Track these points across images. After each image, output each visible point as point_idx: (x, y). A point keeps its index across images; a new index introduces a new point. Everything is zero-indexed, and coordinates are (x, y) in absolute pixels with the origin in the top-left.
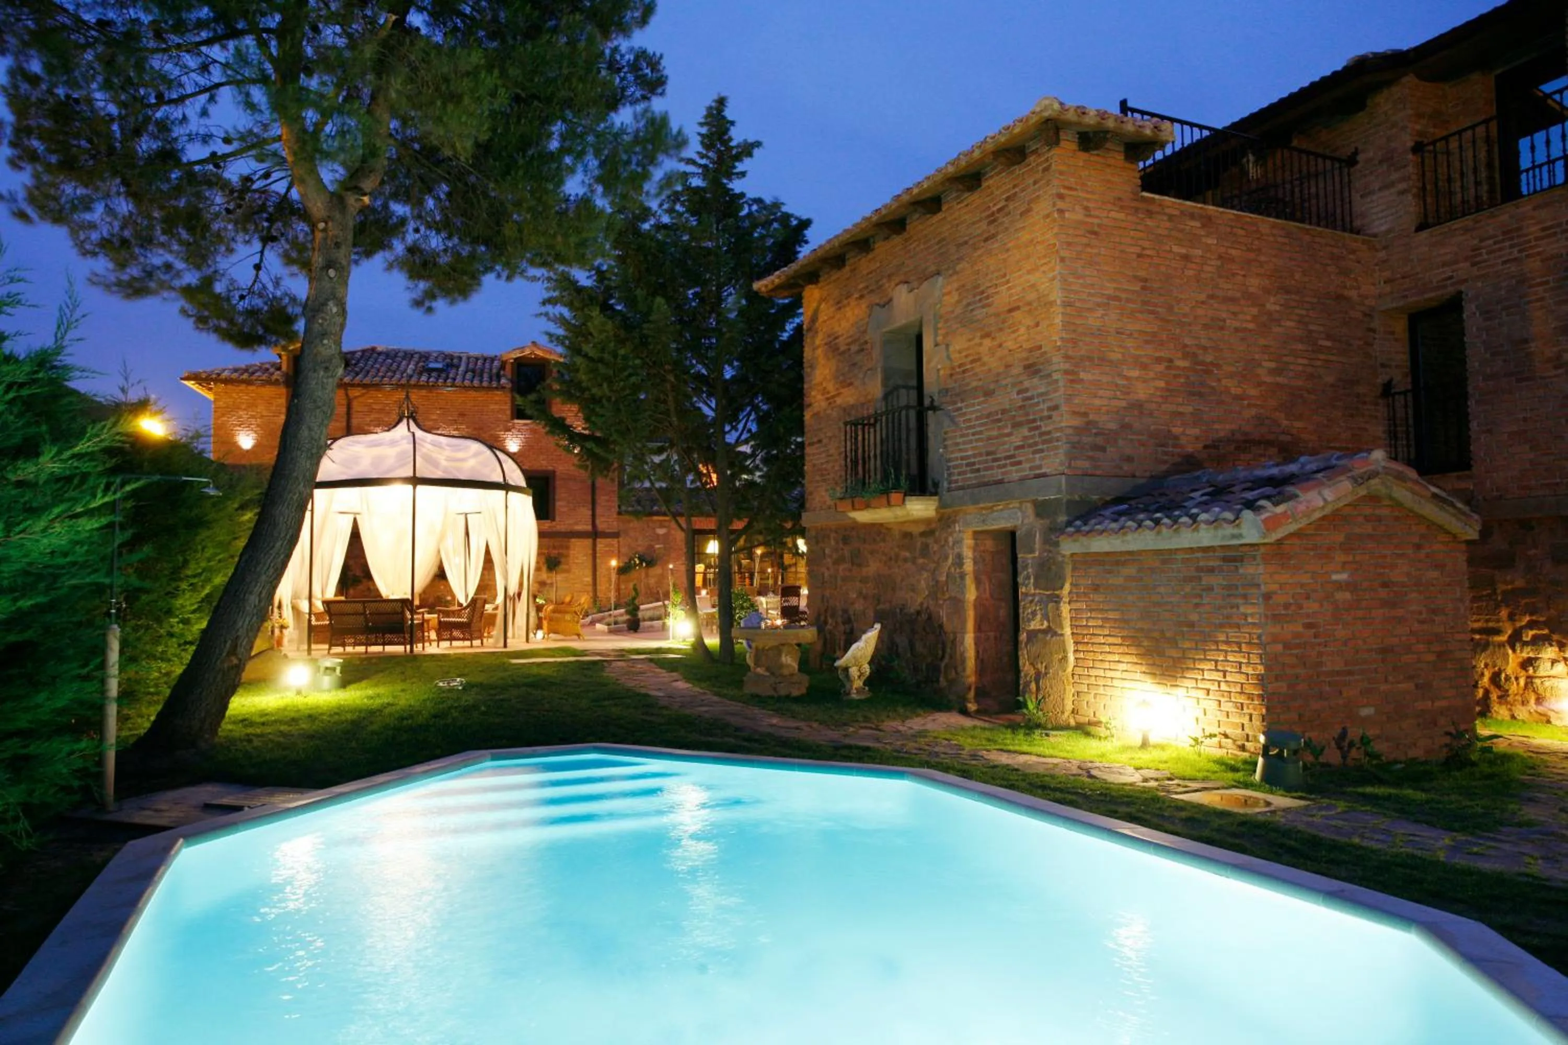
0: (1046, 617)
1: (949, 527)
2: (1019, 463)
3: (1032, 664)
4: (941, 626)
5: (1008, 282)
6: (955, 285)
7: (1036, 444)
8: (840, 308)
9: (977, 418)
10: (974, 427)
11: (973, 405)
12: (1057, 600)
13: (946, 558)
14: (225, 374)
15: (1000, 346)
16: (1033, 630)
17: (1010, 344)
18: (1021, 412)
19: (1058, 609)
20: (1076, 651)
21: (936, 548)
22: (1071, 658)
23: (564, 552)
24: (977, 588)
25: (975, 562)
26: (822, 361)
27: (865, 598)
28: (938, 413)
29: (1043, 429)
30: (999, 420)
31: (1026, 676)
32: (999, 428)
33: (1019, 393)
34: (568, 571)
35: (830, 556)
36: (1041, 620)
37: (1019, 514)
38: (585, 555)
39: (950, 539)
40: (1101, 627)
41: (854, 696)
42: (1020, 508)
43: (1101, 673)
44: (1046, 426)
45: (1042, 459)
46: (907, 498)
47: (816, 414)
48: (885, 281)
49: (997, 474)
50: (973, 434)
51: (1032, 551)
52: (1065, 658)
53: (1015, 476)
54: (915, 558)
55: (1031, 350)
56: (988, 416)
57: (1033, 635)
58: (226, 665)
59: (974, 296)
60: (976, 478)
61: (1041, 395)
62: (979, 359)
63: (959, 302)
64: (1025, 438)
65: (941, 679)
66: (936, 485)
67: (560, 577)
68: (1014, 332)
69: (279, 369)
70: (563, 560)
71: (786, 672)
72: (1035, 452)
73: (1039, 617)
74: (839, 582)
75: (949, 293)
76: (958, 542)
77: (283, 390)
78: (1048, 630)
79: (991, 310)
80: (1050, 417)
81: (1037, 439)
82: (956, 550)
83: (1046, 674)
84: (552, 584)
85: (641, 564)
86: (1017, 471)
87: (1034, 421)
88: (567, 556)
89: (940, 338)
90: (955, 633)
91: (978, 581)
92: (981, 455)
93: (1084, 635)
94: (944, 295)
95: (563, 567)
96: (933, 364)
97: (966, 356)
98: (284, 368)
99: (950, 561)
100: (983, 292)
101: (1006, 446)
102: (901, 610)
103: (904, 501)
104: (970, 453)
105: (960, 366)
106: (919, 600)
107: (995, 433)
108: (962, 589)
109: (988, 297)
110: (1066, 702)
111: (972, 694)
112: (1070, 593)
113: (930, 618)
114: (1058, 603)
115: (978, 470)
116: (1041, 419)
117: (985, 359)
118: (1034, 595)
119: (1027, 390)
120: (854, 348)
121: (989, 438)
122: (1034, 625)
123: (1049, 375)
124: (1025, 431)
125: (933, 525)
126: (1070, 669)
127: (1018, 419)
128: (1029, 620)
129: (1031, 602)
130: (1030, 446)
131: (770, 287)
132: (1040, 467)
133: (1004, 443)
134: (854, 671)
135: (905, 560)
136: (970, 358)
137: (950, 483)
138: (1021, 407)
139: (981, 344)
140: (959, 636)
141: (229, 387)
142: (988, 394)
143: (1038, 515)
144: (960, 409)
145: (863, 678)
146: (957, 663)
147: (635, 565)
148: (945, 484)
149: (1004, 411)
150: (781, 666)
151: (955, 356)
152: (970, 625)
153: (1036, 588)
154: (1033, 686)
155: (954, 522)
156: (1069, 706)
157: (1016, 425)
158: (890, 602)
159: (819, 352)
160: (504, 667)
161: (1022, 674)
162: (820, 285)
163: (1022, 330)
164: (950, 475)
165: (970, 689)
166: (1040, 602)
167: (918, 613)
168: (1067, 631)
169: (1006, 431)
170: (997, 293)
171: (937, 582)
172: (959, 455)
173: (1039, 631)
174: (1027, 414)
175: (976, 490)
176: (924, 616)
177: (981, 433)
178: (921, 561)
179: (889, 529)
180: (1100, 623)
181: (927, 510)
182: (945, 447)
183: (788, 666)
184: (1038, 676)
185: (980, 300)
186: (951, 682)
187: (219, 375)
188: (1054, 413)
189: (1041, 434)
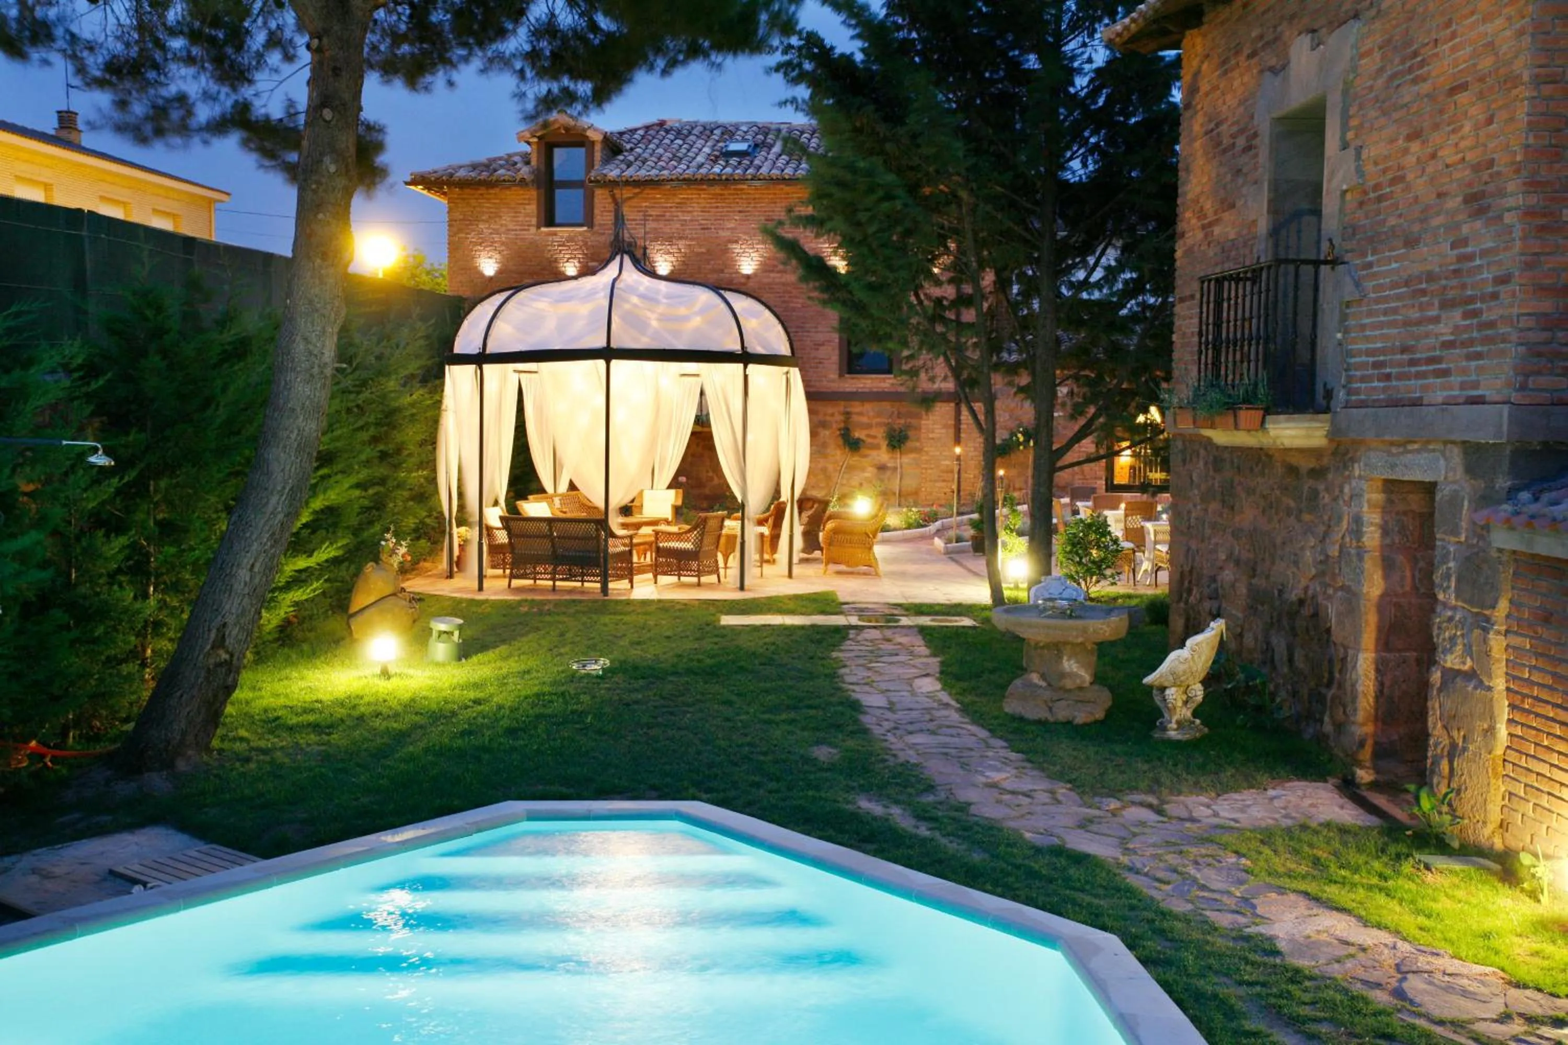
0: (1468, 650)
1: (1345, 467)
2: (1446, 373)
3: (1445, 727)
4: (1328, 631)
5: (1454, 36)
6: (1379, 39)
7: (1471, 342)
8: (1225, 73)
9: (1394, 285)
10: (1386, 299)
11: (1389, 260)
12: (1484, 624)
13: (1340, 519)
14: (462, 173)
15: (1433, 156)
16: (1451, 669)
17: (1448, 155)
18: (1454, 282)
19: (1485, 641)
20: (1510, 721)
21: (1327, 499)
22: (1503, 731)
23: (914, 422)
24: (1386, 577)
25: (1385, 531)
26: (1200, 161)
27: (1237, 563)
28: (1340, 268)
29: (1485, 317)
30: (1423, 292)
31: (1436, 745)
32: (1422, 308)
33: (1453, 246)
34: (919, 450)
35: (1198, 487)
36: (1462, 656)
37: (1442, 462)
38: (945, 426)
39: (1347, 489)
40: (1551, 688)
41: (1173, 734)
42: (1443, 453)
43: (1544, 769)
44: (1489, 309)
45: (1480, 370)
46: (1268, 418)
47: (1189, 251)
48: (1285, 24)
49: (1411, 387)
50: (1385, 313)
51: (1455, 532)
52: (1490, 731)
53: (1440, 396)
54: (1301, 511)
55: (1477, 168)
56: (1407, 283)
57: (1451, 675)
58: (212, 661)
59: (1403, 62)
60: (1385, 390)
61: (1484, 253)
62: (1402, 179)
63: (1381, 70)
64: (1457, 329)
65: (1326, 719)
66: (1329, 394)
67: (907, 459)
68: (1454, 131)
69: (528, 163)
70: (911, 433)
71: (1069, 684)
72: (1469, 357)
73: (1459, 648)
74: (1208, 532)
75: (1369, 53)
76: (1356, 496)
77: (533, 193)
78: (1471, 675)
79: (1425, 87)
80: (1495, 296)
81: (1475, 334)
82: (1355, 509)
83: (1465, 749)
84: (895, 469)
85: (1027, 441)
86: (1443, 388)
87: (1471, 300)
88: (918, 428)
89: (1350, 135)
90: (1346, 648)
91: (1388, 565)
92: (1392, 351)
93: (1525, 696)
94: (1362, 56)
95: (910, 444)
96: (1335, 183)
97: (1384, 171)
98: (534, 162)
99: (1345, 524)
100: (1415, 54)
101: (1431, 341)
102: (1281, 592)
103: (1263, 422)
104: (1379, 345)
105: (1377, 187)
106: (1304, 582)
107: (1415, 314)
108: (1359, 573)
109: (1423, 64)
110: (1490, 806)
111: (1366, 754)
112: (1508, 616)
113: (1315, 615)
114: (1486, 630)
115: (1388, 377)
116: (1483, 299)
117: (1410, 177)
118: (1454, 608)
119: (1464, 242)
120: (1241, 142)
121: (1407, 323)
122: (1452, 661)
123: (1500, 218)
124: (1456, 316)
125: (1325, 461)
126: (1499, 751)
127: (1451, 294)
128: (1445, 651)
129: (1451, 619)
130: (1463, 344)
131: (1126, 35)
132: (1476, 385)
133: (1427, 335)
134: (1173, 694)
135: (1289, 512)
136: (1389, 176)
137: (1349, 393)
138: (1456, 272)
139: (1406, 151)
140: (1351, 652)
141: (467, 191)
142: (1411, 242)
143: (1470, 470)
144: (1370, 265)
145: (1192, 706)
146: (1346, 700)
147: (1020, 444)
148: (1341, 395)
149: (1431, 277)
150: (1063, 675)
151: (1370, 169)
152: (1369, 637)
153: (1457, 598)
154: (1444, 765)
155: (1353, 460)
156: (1495, 815)
157: (1446, 305)
158: (1268, 577)
159: (1197, 144)
160: (709, 629)
161: (1431, 742)
162: (1205, 28)
163: (1467, 129)
164: (1350, 379)
165: (1362, 744)
166: (1462, 623)
167: (1301, 602)
168: (1499, 683)
169: (1433, 313)
170: (1436, 55)
171: (1327, 556)
172: (1362, 346)
173: (1458, 672)
174: (1463, 286)
175: (1382, 411)
176: (1306, 611)
177: (1395, 311)
178: (1306, 517)
179: (1270, 457)
180: (1549, 681)
181: (1308, 437)
182: (1346, 331)
183: (1071, 675)
184: (1453, 752)
185: (1410, 70)
186: (1340, 727)
187: (451, 175)
188: (1502, 288)
189: (1483, 326)
